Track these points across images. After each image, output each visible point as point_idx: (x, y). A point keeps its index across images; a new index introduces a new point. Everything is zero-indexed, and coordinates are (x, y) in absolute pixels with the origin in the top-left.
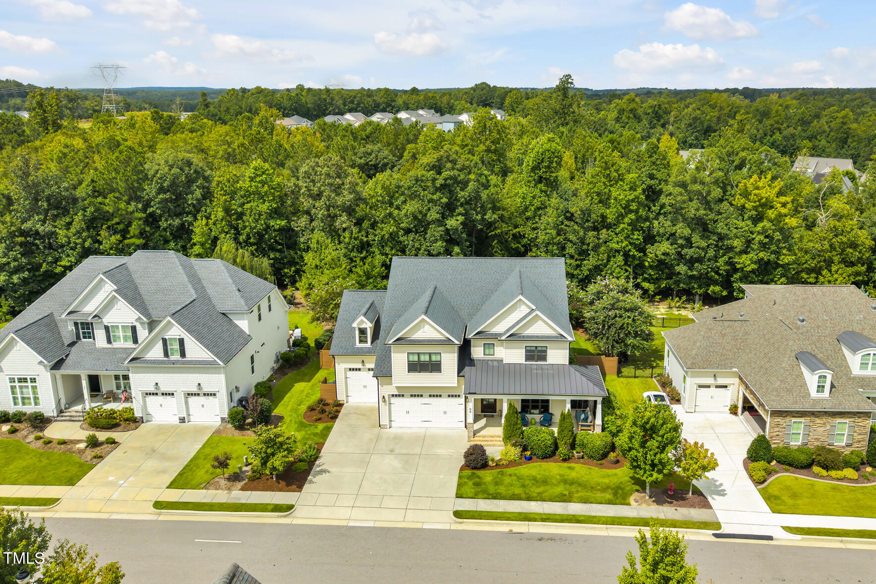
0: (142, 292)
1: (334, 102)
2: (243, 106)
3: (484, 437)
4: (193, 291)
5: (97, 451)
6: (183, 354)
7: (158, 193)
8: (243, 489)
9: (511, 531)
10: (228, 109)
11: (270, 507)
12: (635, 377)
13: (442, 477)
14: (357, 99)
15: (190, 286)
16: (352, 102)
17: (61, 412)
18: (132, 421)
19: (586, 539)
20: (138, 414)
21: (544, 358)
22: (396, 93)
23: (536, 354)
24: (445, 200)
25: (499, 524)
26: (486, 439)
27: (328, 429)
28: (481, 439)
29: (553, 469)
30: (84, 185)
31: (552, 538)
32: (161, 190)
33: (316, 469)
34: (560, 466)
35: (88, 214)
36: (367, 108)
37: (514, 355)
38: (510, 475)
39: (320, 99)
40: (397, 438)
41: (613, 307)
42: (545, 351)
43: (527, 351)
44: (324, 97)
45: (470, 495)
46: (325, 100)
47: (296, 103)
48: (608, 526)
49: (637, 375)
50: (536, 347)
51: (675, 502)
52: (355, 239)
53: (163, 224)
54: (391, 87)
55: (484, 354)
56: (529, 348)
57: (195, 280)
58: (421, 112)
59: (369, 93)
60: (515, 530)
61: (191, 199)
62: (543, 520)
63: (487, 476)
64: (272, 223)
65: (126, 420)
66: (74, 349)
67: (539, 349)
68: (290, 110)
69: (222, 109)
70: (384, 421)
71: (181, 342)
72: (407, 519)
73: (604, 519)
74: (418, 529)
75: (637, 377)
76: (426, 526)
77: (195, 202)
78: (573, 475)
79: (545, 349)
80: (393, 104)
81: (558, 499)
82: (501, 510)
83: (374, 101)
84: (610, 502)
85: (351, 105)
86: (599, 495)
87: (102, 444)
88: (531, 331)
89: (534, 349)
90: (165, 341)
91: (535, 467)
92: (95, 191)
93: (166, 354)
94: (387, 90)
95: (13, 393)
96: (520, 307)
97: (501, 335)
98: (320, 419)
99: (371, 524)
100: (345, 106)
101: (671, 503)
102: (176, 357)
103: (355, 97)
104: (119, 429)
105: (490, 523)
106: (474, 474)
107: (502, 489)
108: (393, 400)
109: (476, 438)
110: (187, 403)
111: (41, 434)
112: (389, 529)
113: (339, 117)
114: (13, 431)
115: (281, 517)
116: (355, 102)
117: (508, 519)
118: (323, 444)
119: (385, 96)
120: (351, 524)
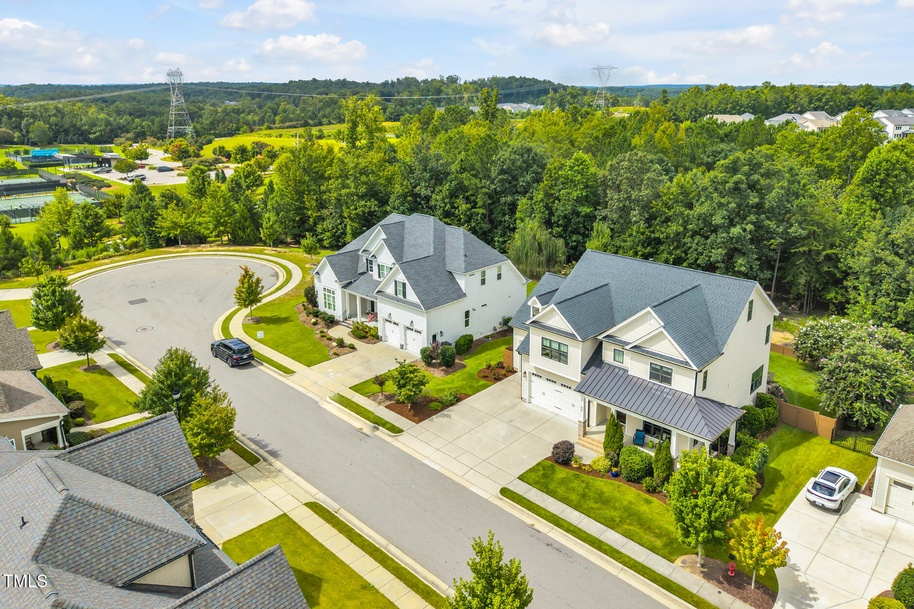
0: (405, 244)
1: (798, 100)
2: (699, 103)
3: (593, 440)
4: (432, 250)
5: (339, 350)
6: (405, 296)
7: (500, 174)
8: (387, 407)
9: (533, 525)
10: (684, 105)
11: (388, 426)
12: (854, 450)
13: (525, 457)
14: (827, 96)
15: (432, 245)
16: (820, 100)
17: (346, 319)
18: (377, 338)
19: (590, 565)
20: (380, 334)
21: (669, 381)
22: (881, 90)
23: (661, 375)
24: (733, 205)
25: (529, 515)
26: (593, 443)
27: (485, 387)
28: (589, 441)
29: (630, 494)
30: (455, 164)
31: (560, 549)
32: (502, 172)
33: (445, 412)
34: (639, 495)
35: (453, 185)
36: (838, 106)
37: (639, 369)
38: (583, 482)
39: (782, 97)
40: (526, 413)
41: (854, 358)
42: (670, 374)
43: (652, 369)
44: (788, 94)
45: (531, 481)
46: (788, 97)
47: (754, 101)
48: (625, 568)
49: (857, 448)
50: (661, 367)
51: (726, 585)
52: (643, 234)
53: (503, 200)
54: (874, 84)
55: (614, 360)
56: (654, 366)
57: (440, 242)
58: (906, 111)
59: (845, 90)
60: (537, 526)
61: (522, 182)
62: (568, 530)
63: (562, 473)
64: (580, 209)
65: (373, 336)
66: (362, 277)
67: (665, 370)
68: (747, 107)
69: (679, 106)
70: (525, 396)
71: (404, 285)
72: (466, 477)
73: (627, 559)
74: (464, 487)
75: (858, 452)
76: (473, 489)
77: (524, 184)
78: (644, 508)
79: (670, 371)
80: (874, 102)
81: (603, 521)
82: (542, 505)
83: (849, 98)
84: (653, 549)
85: (818, 103)
86: (648, 537)
87: (346, 346)
88: (656, 348)
89: (659, 368)
90: (396, 282)
91: (613, 484)
92: (462, 168)
93: (396, 294)
94: (868, 87)
95: (325, 299)
96: (650, 320)
97: (628, 344)
98: (486, 377)
99: (437, 468)
100: (811, 104)
101: (721, 583)
102: (401, 296)
103: (824, 95)
104: (366, 340)
105: (522, 511)
106: (552, 466)
107: (561, 491)
108: (534, 378)
109: (585, 439)
110: (405, 334)
111: (325, 330)
112: (445, 477)
113: (796, 116)
114: (315, 324)
115: (390, 435)
116: (824, 100)
117: (539, 515)
118: (469, 396)
119: (865, 93)
120: (426, 462)
